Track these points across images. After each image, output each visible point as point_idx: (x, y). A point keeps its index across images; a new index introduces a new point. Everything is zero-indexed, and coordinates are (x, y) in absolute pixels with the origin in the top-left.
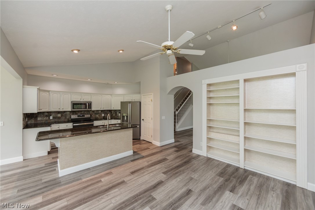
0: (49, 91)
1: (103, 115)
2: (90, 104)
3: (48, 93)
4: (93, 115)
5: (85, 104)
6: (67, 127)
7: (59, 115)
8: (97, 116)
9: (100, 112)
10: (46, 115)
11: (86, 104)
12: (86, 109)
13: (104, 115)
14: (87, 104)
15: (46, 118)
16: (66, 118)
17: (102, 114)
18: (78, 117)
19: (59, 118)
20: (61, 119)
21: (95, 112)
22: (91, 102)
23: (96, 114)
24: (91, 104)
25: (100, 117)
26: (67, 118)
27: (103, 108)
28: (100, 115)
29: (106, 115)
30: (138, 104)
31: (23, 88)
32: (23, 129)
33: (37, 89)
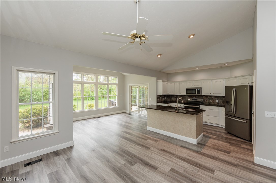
0: (174, 82)
1: (217, 101)
2: (199, 90)
3: (173, 83)
4: (206, 100)
6: (181, 106)
8: (210, 101)
10: (175, 97)
11: (196, 89)
12: (196, 93)
13: (219, 101)
14: (197, 90)
16: (186, 100)
17: (216, 99)
18: (192, 100)
21: (208, 98)
22: (201, 88)
23: (209, 99)
24: (200, 89)
25: (213, 103)
27: (213, 94)
28: (213, 101)
29: (221, 101)
30: (245, 89)
31: (157, 82)
32: (157, 103)
33: (162, 82)
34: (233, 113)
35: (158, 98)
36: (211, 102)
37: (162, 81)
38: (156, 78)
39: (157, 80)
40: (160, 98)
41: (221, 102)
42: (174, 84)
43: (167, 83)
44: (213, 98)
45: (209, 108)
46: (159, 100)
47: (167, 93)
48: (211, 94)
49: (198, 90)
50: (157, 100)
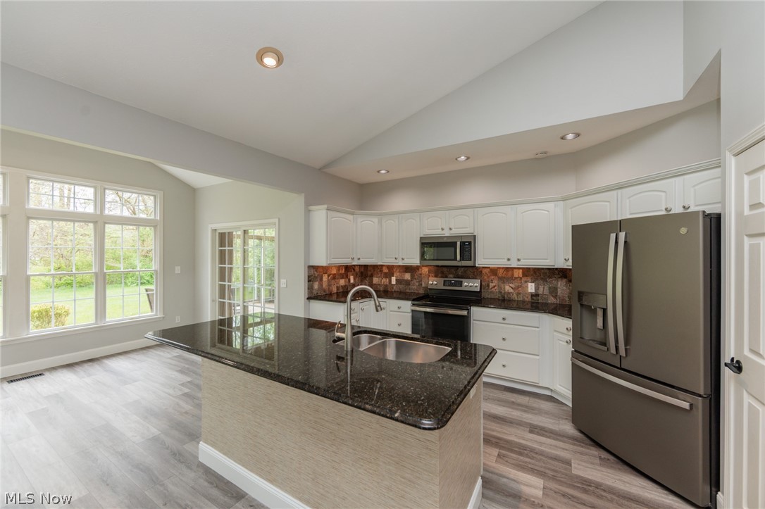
0: (379, 215)
1: (531, 288)
2: (467, 247)
4: (491, 285)
5: (453, 245)
6: (400, 310)
7: (407, 276)
8: (508, 288)
9: (518, 274)
10: (386, 273)
11: (456, 243)
12: (455, 259)
13: (537, 289)
14: (458, 244)
15: (384, 280)
16: (421, 284)
17: (526, 282)
18: (444, 285)
19: (407, 283)
20: (410, 287)
21: (500, 275)
22: (475, 236)
23: (503, 280)
24: (470, 243)
25: (518, 294)
26: (423, 285)
27: (519, 260)
28: (518, 287)
29: (547, 288)
30: (683, 231)
31: (308, 212)
32: (309, 298)
33: (324, 212)
34: (613, 350)
35: (310, 279)
36: (509, 293)
37: (325, 206)
38: (304, 194)
39: (310, 202)
40: (325, 278)
41: (546, 292)
42: (380, 222)
43: (350, 217)
44: (516, 275)
45: (504, 319)
46: (321, 285)
47: (353, 259)
48: (509, 260)
49: (463, 244)
50: (310, 288)
